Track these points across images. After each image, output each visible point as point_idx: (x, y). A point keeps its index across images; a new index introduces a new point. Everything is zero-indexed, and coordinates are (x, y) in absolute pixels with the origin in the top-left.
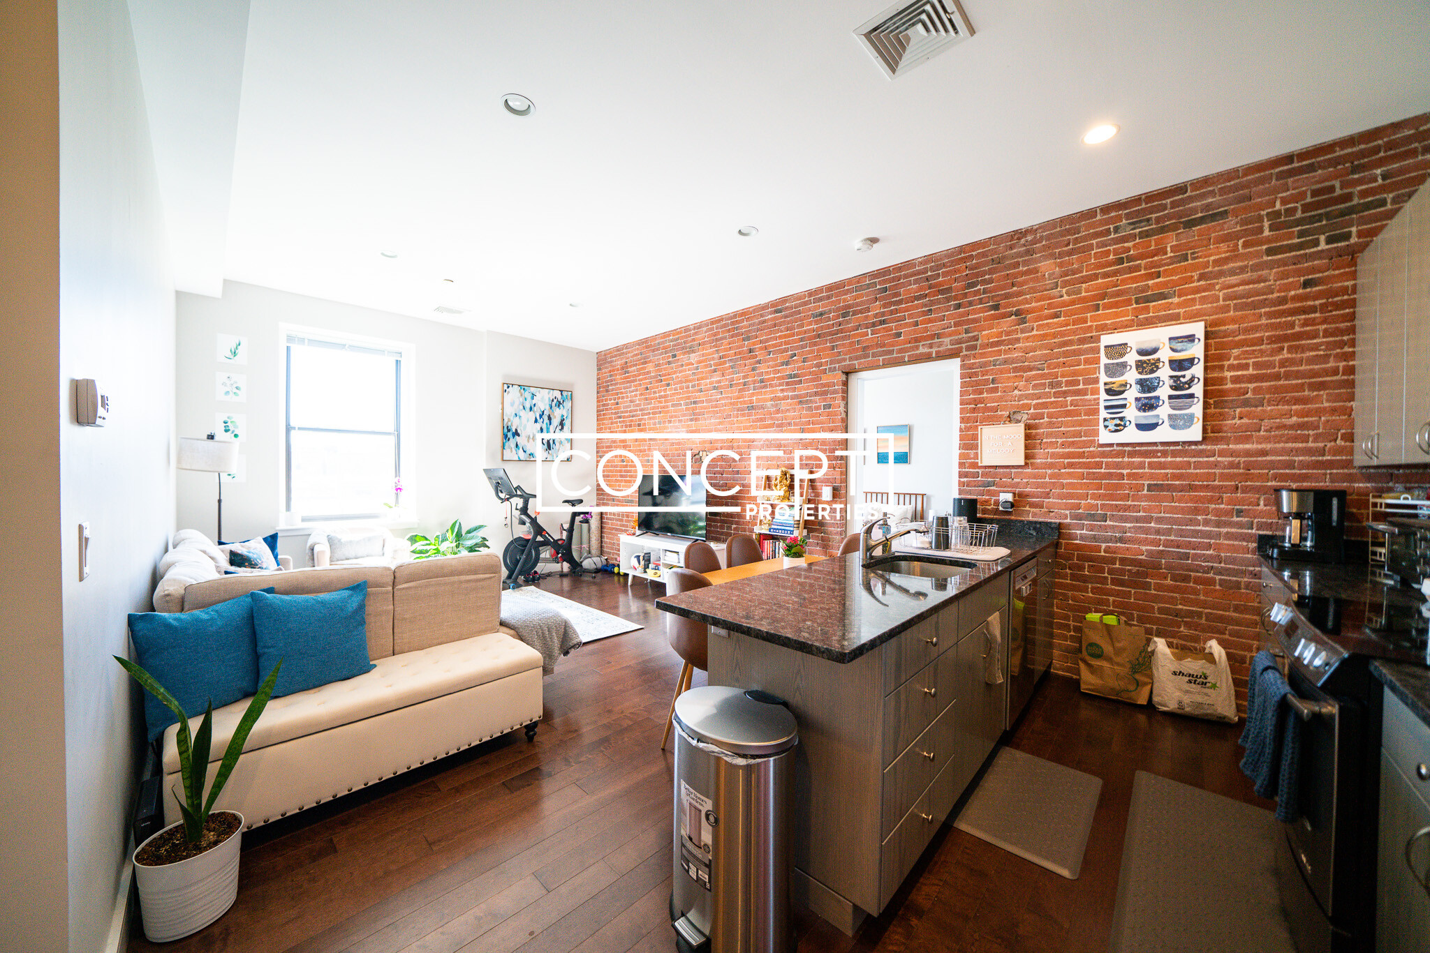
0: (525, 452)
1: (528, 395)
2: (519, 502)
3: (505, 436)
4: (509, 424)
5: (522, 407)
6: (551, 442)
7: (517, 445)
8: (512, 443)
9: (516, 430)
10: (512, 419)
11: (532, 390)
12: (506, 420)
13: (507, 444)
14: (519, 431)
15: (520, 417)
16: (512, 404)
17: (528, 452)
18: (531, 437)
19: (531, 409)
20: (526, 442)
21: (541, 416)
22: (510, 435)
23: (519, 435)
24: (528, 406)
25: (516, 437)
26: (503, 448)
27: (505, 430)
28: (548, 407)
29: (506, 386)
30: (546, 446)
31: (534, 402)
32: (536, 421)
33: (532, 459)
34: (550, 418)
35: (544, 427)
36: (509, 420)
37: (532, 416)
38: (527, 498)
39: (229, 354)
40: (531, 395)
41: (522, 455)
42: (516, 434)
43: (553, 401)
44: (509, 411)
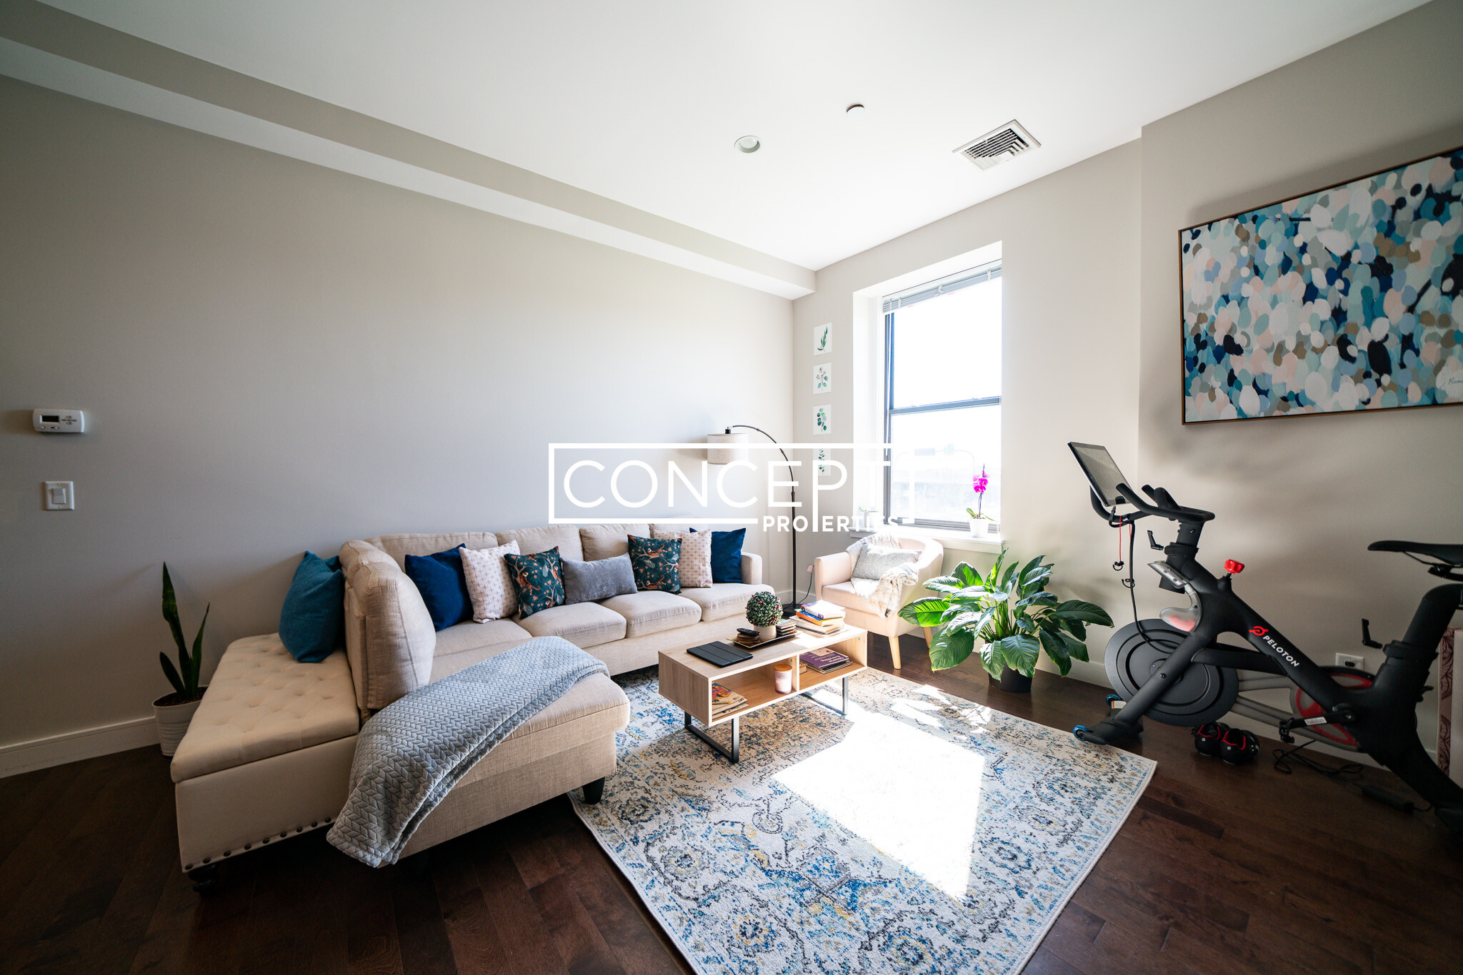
0: (1260, 392)
1: (1271, 230)
2: (1168, 530)
3: (1190, 364)
4: (1204, 327)
5: (1246, 272)
6: (1393, 347)
7: (1232, 379)
8: (1215, 376)
9: (1228, 339)
10: (1210, 312)
11: (1289, 208)
12: (1191, 320)
13: (1196, 382)
14: (1239, 339)
15: (1242, 301)
16: (1211, 274)
17: (1278, 392)
18: (1291, 345)
19: (1286, 265)
20: (1268, 366)
21: (1332, 276)
22: (1205, 356)
23: (1238, 350)
24: (1272, 257)
25: (1232, 359)
26: (1185, 392)
27: (1191, 346)
28: (1370, 235)
29: (1187, 237)
30: (1363, 363)
31: (1298, 241)
32: (1311, 294)
33: (1295, 410)
34: (1382, 270)
35: (1353, 304)
36: (1201, 318)
37: (1293, 284)
38: (1194, 520)
39: (820, 345)
40: (1282, 226)
41: (1249, 401)
42: (1231, 347)
43: (1401, 203)
44: (1199, 292)
